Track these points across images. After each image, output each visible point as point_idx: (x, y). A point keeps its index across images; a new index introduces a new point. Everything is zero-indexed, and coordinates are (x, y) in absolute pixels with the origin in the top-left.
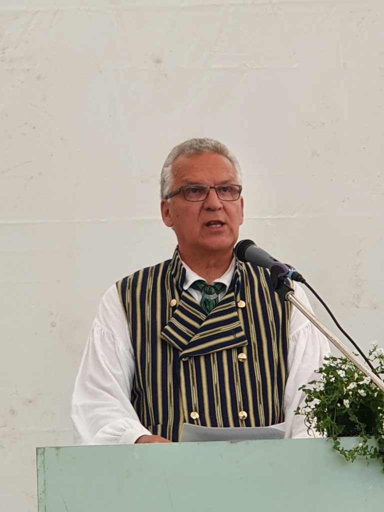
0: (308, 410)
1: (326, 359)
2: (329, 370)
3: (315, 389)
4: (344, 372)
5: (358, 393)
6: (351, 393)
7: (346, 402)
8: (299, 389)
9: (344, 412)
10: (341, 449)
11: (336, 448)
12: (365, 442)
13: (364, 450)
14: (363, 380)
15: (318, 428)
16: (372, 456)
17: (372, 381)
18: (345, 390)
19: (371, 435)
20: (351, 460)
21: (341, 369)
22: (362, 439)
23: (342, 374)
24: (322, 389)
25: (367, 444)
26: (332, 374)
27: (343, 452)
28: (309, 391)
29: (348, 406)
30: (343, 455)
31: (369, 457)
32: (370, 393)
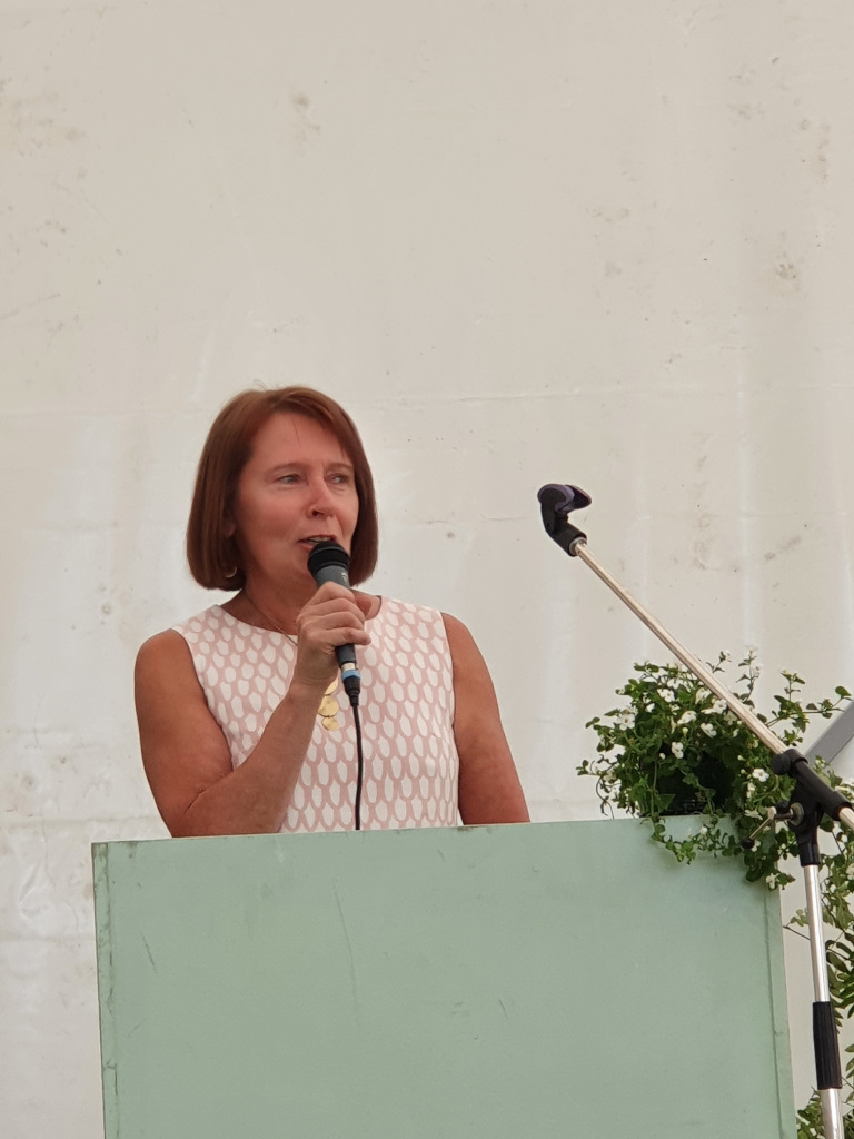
0: (604, 766)
1: (638, 668)
2: (636, 690)
3: (617, 726)
4: (672, 693)
5: (701, 731)
6: (685, 730)
7: (678, 748)
8: (588, 725)
9: (672, 768)
10: (666, 839)
11: (657, 837)
12: (714, 823)
13: (713, 838)
14: (711, 705)
15: (622, 802)
16: (726, 852)
17: (728, 709)
18: (673, 723)
19: (724, 812)
20: (686, 859)
21: (665, 687)
22: (707, 818)
23: (667, 695)
24: (632, 726)
25: (717, 827)
26: (648, 696)
27: (670, 845)
28: (602, 730)
29: (680, 755)
30: (671, 852)
31: (719, 853)
32: (723, 731)
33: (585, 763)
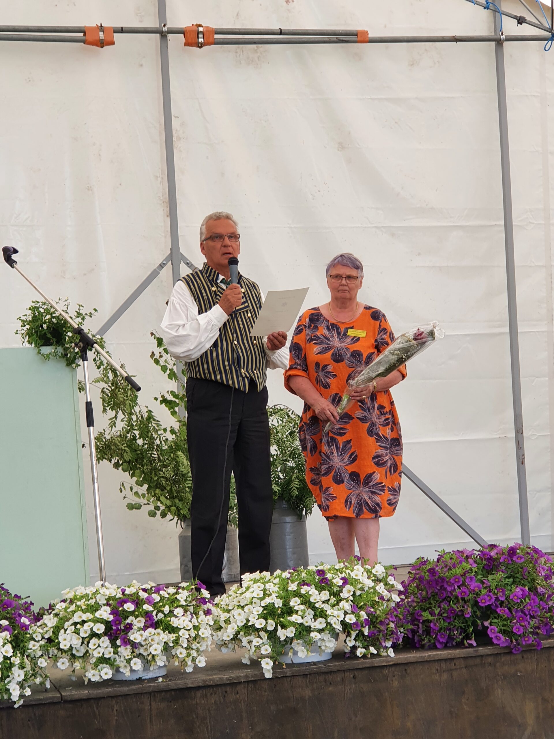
0: (23, 332)
1: (33, 302)
2: (32, 309)
3: (26, 319)
4: (43, 309)
5: (52, 321)
6: (47, 321)
7: (45, 326)
8: (17, 319)
9: (43, 332)
10: (42, 353)
11: (39, 353)
12: (56, 349)
13: (56, 354)
14: (55, 313)
15: (30, 342)
16: (60, 357)
17: (60, 314)
18: (44, 319)
19: (59, 345)
20: (48, 359)
21: (42, 308)
22: (54, 347)
23: (42, 310)
24: (31, 319)
25: (57, 350)
26: (36, 311)
27: (43, 355)
28: (23, 321)
29: (46, 328)
30: (43, 357)
31: (58, 357)
32: (59, 321)
33: (17, 331)
